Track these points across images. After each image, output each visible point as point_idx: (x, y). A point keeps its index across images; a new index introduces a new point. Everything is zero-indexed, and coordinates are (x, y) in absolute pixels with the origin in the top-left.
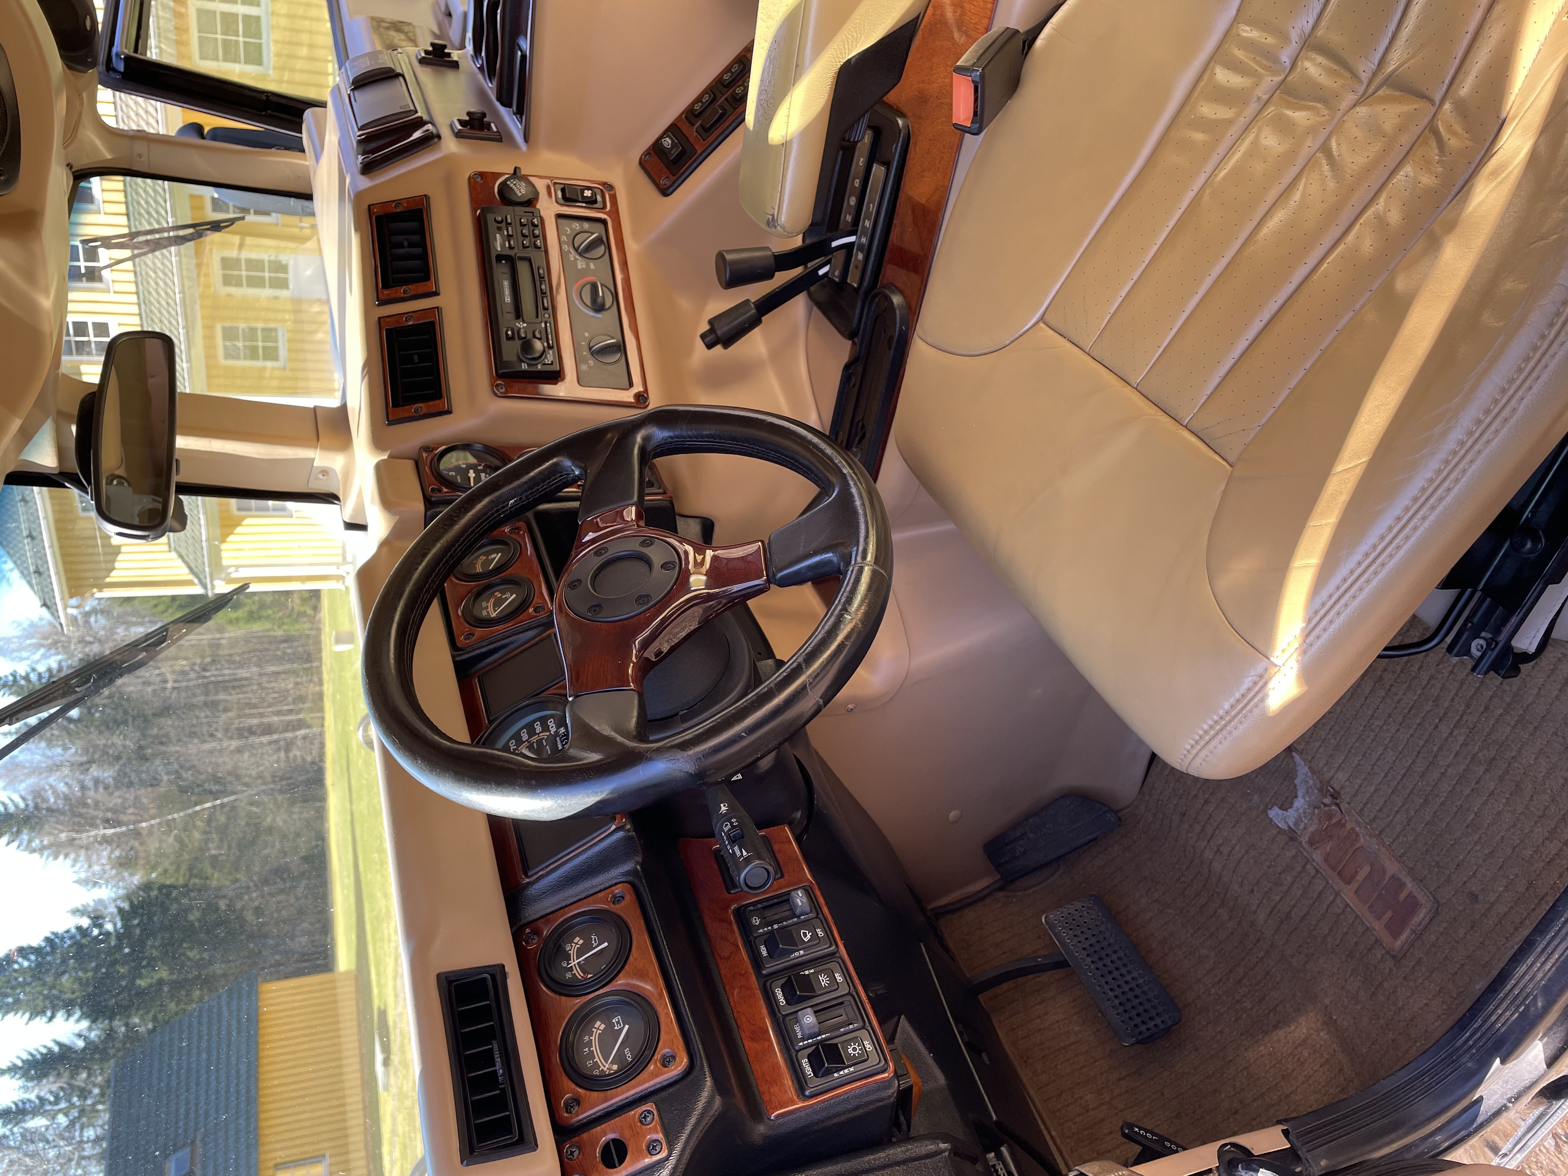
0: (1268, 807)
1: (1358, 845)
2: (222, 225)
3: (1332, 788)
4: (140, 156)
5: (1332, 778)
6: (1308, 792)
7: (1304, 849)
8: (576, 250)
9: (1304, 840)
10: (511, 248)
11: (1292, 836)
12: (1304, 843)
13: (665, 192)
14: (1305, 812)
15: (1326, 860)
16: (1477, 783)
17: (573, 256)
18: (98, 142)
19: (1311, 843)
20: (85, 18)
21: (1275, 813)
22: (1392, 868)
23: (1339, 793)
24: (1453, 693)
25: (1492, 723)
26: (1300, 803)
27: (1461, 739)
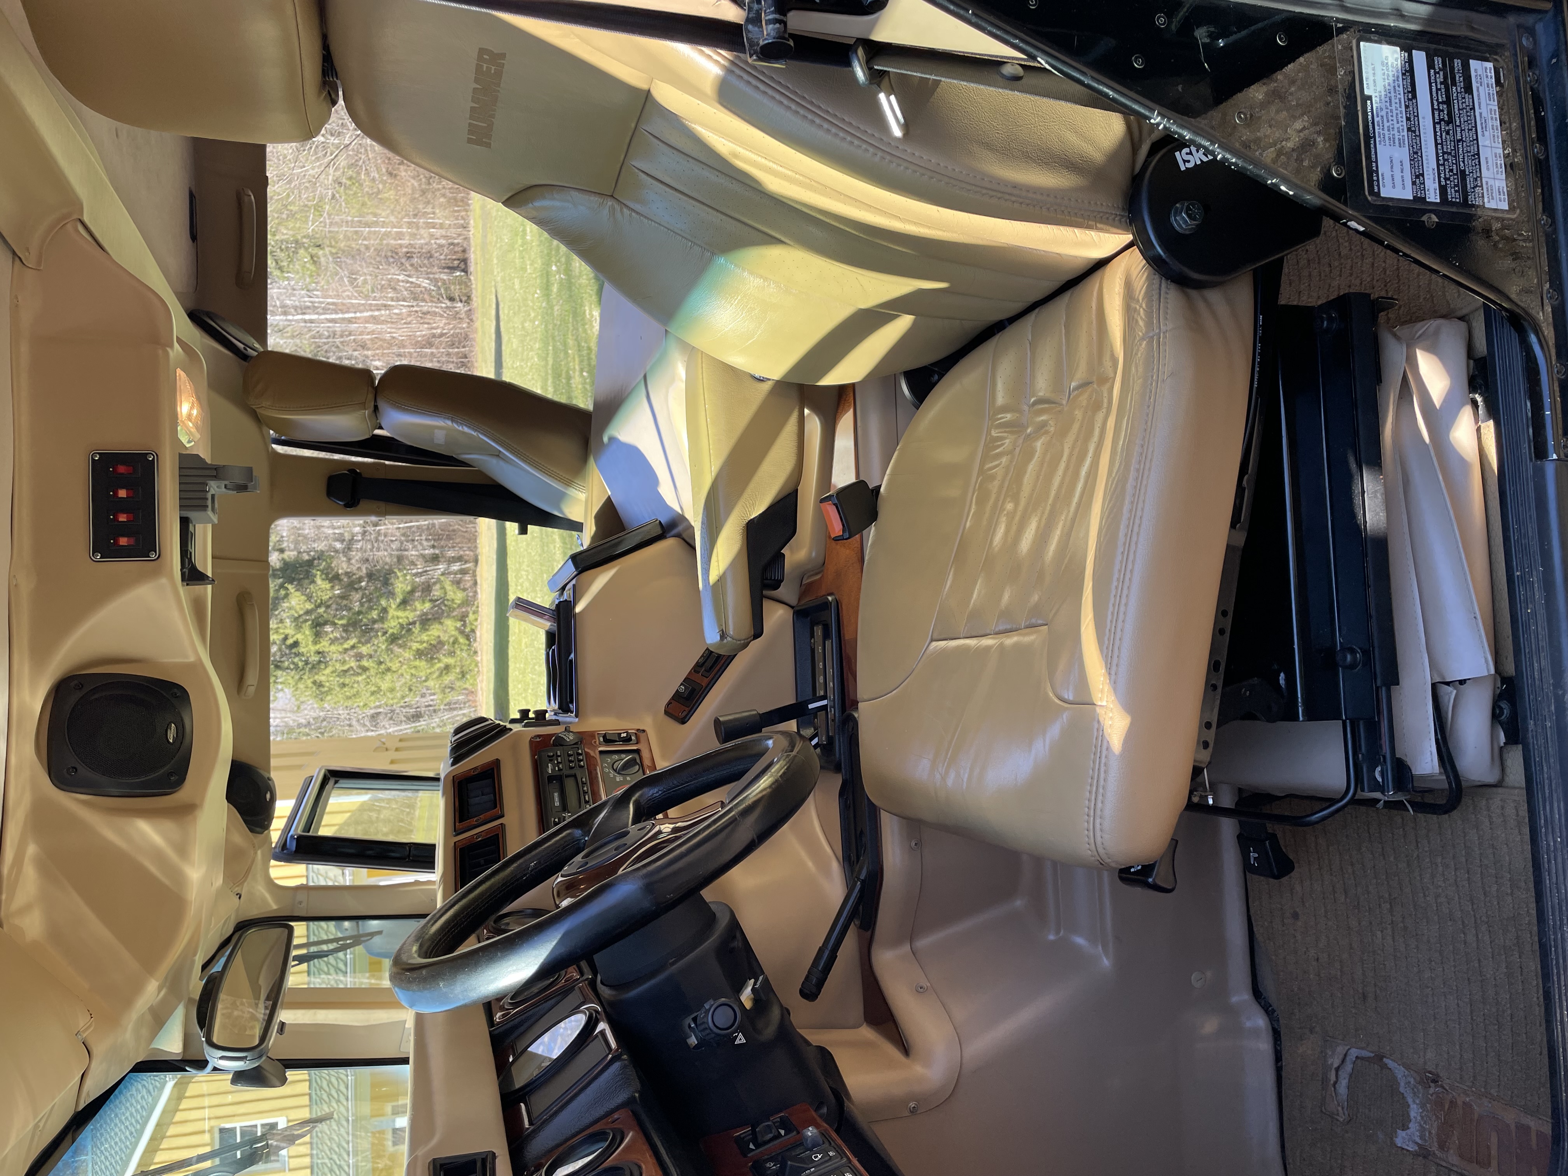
0: (1391, 1136)
1: (1476, 1117)
2: (363, 939)
3: (1430, 1072)
4: (300, 903)
5: (1425, 1063)
6: (1414, 1093)
7: (1440, 1159)
8: (615, 771)
9: (1435, 1148)
10: (560, 770)
11: (1424, 1153)
12: (1437, 1152)
13: (683, 721)
14: (1422, 1117)
15: (1461, 1156)
16: (1521, 975)
17: (612, 774)
18: (268, 896)
19: (1442, 1146)
20: (266, 793)
21: (1402, 1139)
22: (1510, 1117)
23: (1438, 1076)
24: (1456, 898)
25: (1496, 903)
26: (1414, 1111)
27: (1487, 938)
